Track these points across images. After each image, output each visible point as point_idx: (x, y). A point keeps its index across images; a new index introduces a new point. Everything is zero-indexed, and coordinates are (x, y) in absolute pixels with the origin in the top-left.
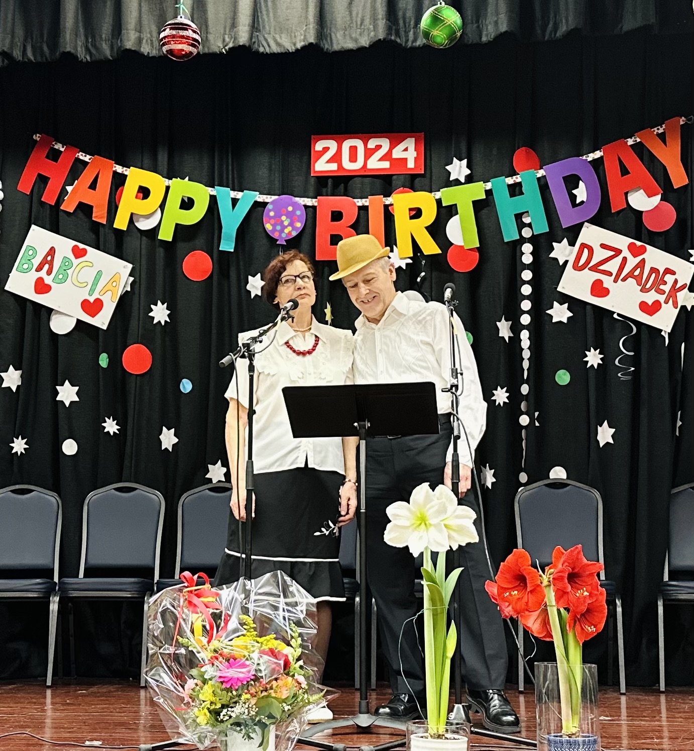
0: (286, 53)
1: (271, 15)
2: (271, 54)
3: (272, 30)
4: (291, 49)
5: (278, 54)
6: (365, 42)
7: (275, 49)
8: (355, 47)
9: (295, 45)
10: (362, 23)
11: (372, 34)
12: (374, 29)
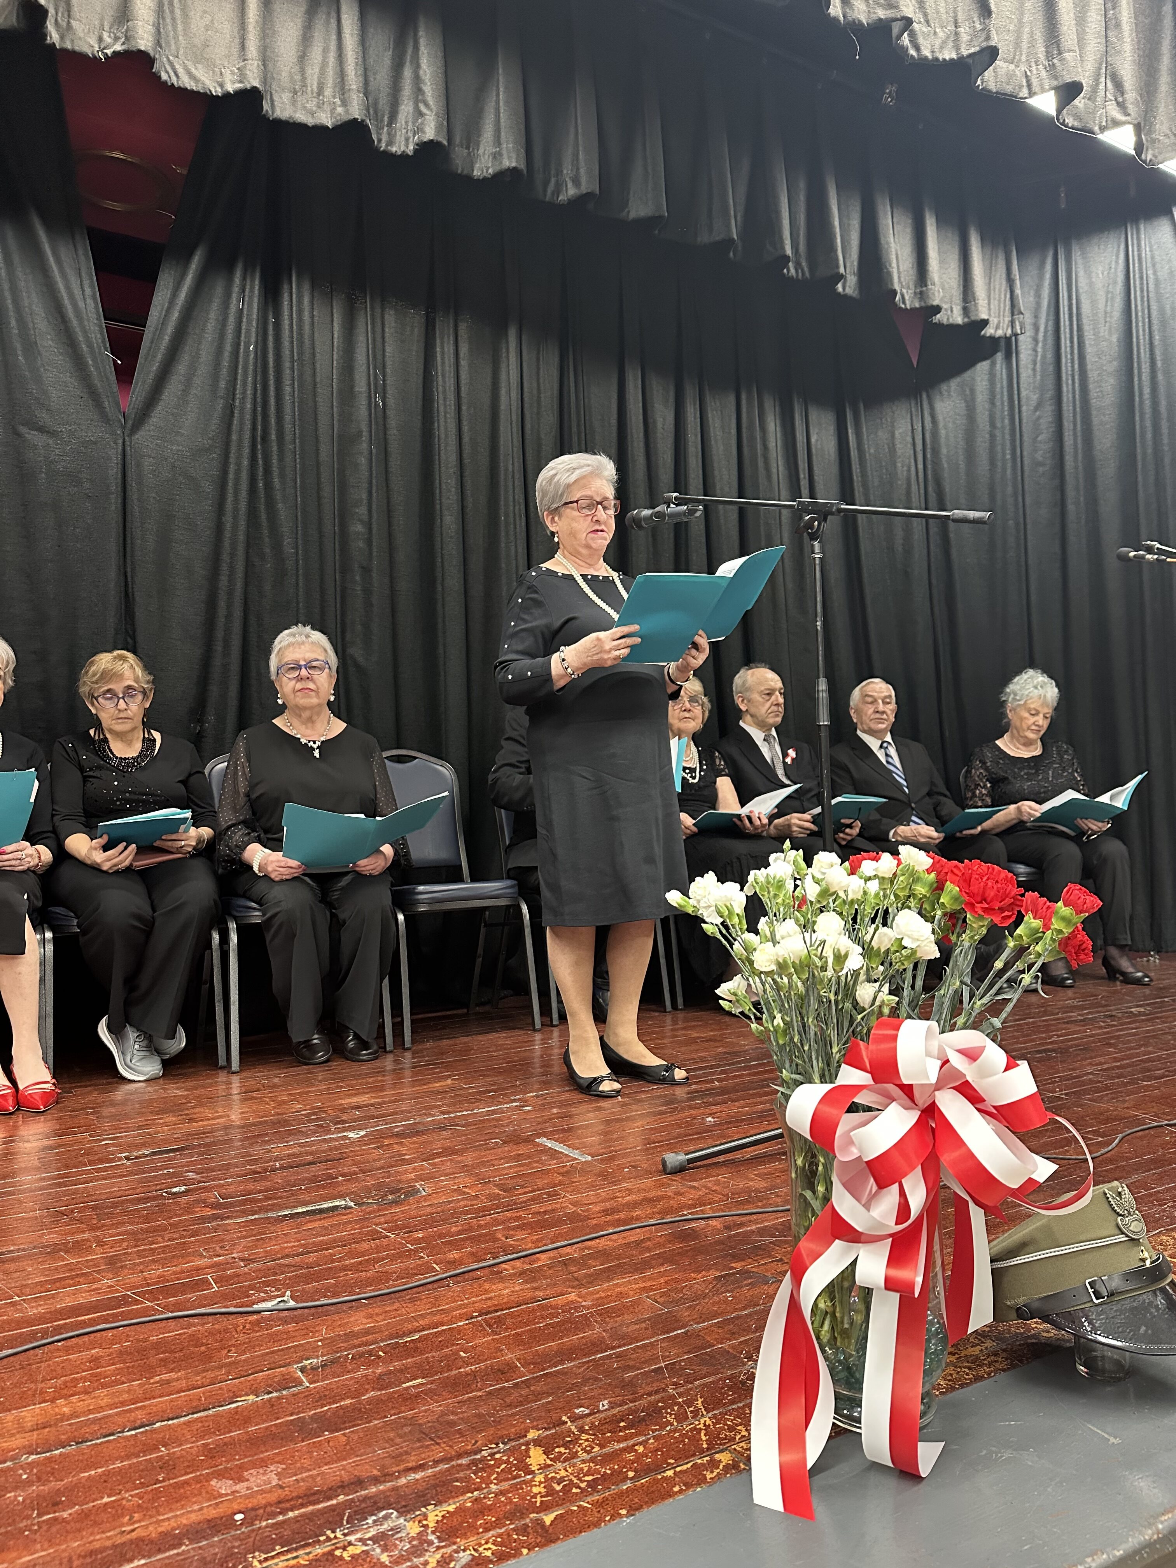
0: (205, 94)
1: (180, 27)
2: (180, 88)
3: (181, 52)
4: (217, 91)
5: (192, 91)
6: (326, 120)
7: (187, 83)
8: (310, 121)
9: (221, 85)
10: (320, 92)
11: (340, 110)
12: (344, 103)
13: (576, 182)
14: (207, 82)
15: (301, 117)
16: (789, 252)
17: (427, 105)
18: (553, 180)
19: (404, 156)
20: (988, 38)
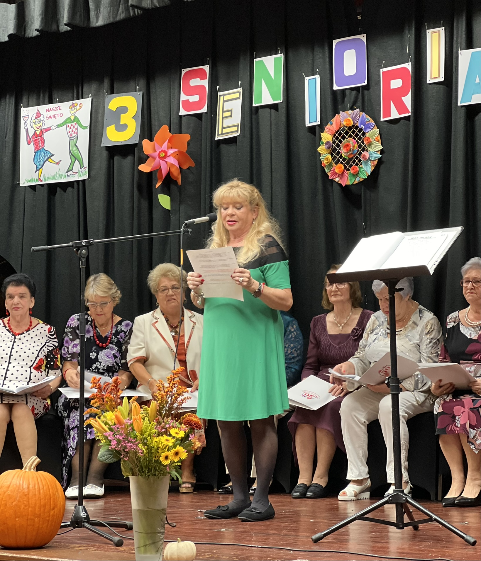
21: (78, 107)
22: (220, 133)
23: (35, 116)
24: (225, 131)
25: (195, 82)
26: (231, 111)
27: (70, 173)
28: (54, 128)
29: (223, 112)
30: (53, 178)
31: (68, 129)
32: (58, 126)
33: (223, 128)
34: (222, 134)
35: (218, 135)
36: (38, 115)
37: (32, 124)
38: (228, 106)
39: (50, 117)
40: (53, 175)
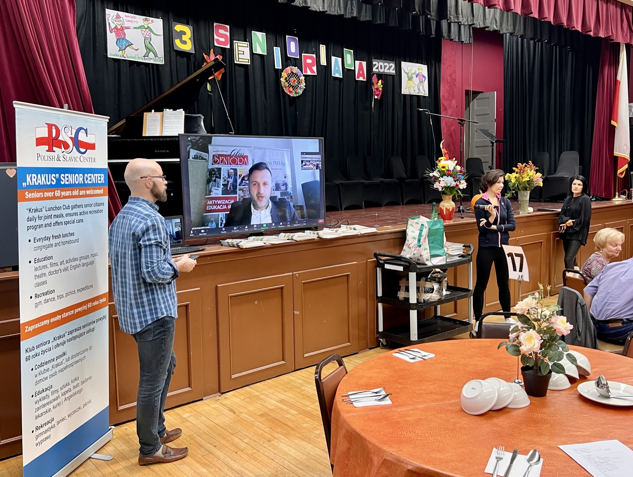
8: (333, 14)
9: (319, 9)
10: (335, 7)
11: (339, 11)
12: (340, 10)
13: (380, 20)
14: (316, 8)
15: (331, 13)
16: (422, 31)
17: (354, 7)
18: (375, 19)
19: (348, 18)
20: (473, 22)
21: (150, 22)
22: (237, 60)
23: (115, 16)
24: (240, 60)
25: (221, 31)
26: (243, 52)
27: (146, 58)
28: (132, 28)
29: (238, 51)
30: (134, 58)
31: (143, 32)
32: (135, 28)
33: (239, 58)
34: (238, 61)
35: (236, 61)
36: (118, 17)
37: (113, 21)
38: (240, 48)
39: (129, 21)
40: (133, 56)
